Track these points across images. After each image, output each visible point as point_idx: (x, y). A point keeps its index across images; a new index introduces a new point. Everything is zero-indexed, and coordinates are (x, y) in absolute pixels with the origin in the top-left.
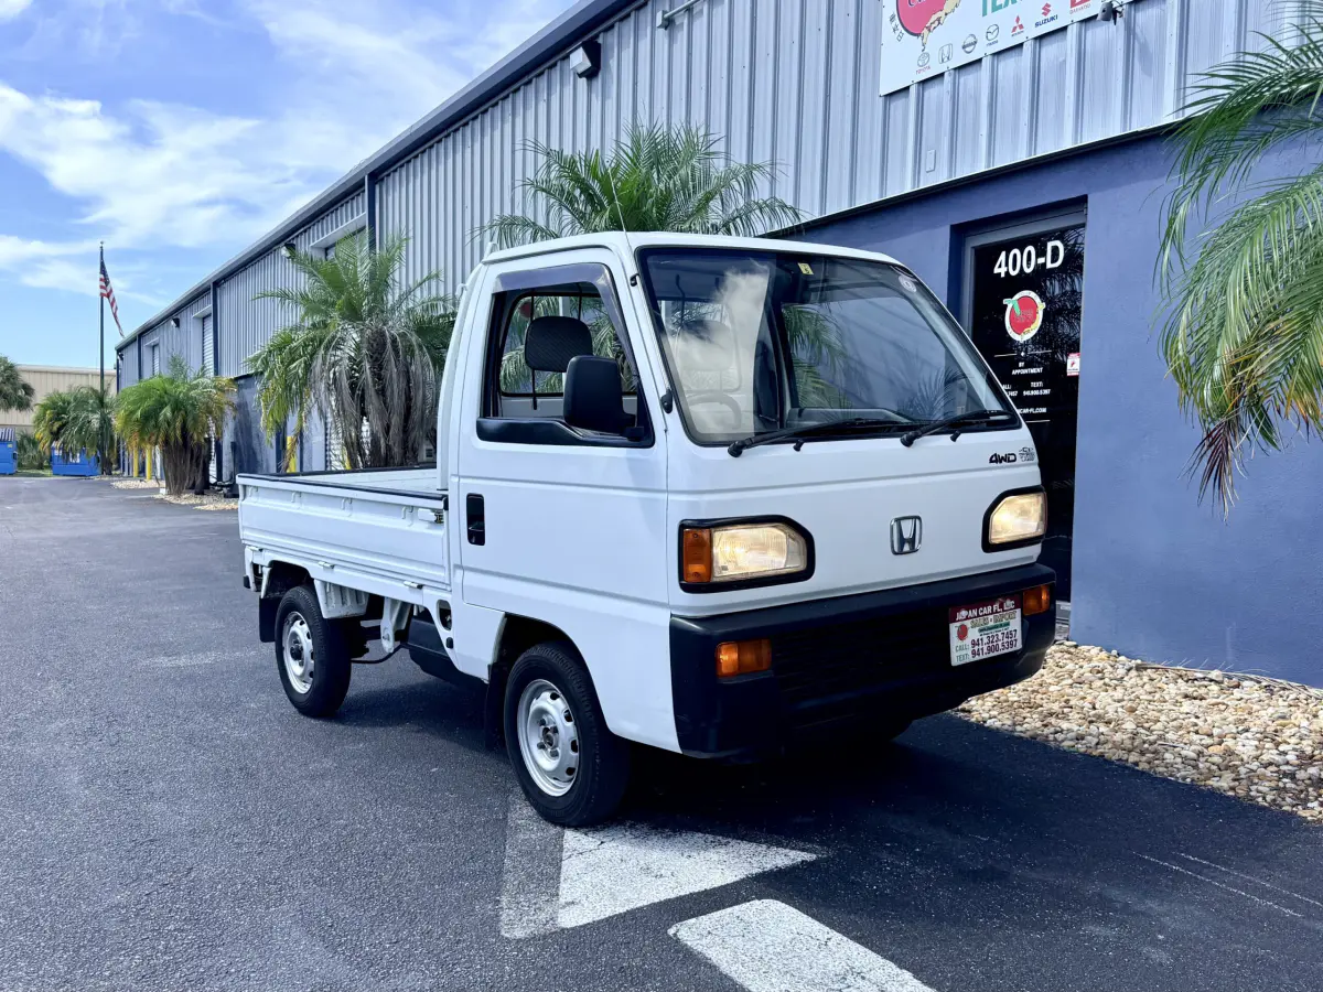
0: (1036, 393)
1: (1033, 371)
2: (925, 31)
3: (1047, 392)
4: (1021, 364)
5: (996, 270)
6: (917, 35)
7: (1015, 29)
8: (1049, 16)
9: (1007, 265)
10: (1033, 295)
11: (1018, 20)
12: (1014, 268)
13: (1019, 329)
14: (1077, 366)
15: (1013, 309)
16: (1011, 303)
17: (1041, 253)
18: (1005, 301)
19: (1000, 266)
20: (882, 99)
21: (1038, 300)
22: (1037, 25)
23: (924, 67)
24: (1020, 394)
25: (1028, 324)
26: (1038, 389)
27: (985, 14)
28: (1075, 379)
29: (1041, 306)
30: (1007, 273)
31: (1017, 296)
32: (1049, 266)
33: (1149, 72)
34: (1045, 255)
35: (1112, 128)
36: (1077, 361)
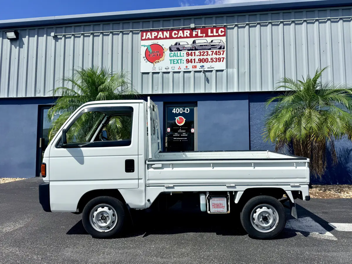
0: (184, 135)
1: (183, 131)
2: (154, 63)
3: (187, 135)
4: (180, 130)
5: (173, 112)
6: (152, 63)
7: (179, 68)
8: (187, 68)
9: (176, 111)
10: (182, 117)
11: (180, 67)
12: (178, 112)
13: (179, 123)
14: (193, 131)
15: (177, 120)
16: (177, 118)
17: (184, 110)
18: (175, 118)
19: (174, 111)
20: (141, 73)
21: (184, 118)
22: (184, 69)
23: (154, 70)
24: (180, 135)
25: (182, 122)
26: (185, 134)
27: (171, 63)
28: (193, 133)
29: (184, 120)
30: (176, 112)
31: (179, 117)
32: (186, 112)
33: (209, 83)
34: (185, 110)
35: (202, 91)
36: (193, 130)
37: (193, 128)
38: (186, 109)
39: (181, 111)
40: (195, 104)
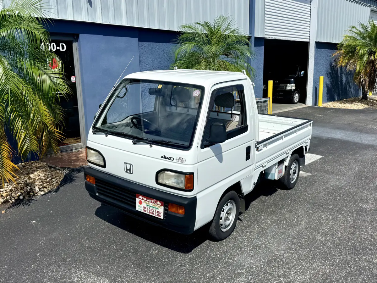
9: (45, 47)
12: (48, 48)
13: (54, 68)
14: (75, 80)
15: (50, 62)
17: (58, 45)
28: (74, 84)
29: (60, 62)
32: (61, 50)
33: (92, 7)
34: (59, 47)
35: (84, 19)
36: (74, 78)
37: (74, 75)
38: (61, 44)
39: (54, 48)
40: (75, 38)
